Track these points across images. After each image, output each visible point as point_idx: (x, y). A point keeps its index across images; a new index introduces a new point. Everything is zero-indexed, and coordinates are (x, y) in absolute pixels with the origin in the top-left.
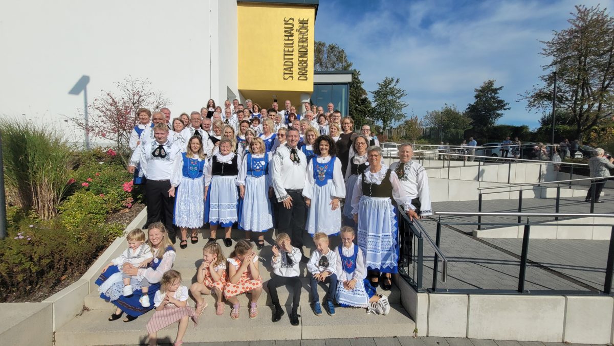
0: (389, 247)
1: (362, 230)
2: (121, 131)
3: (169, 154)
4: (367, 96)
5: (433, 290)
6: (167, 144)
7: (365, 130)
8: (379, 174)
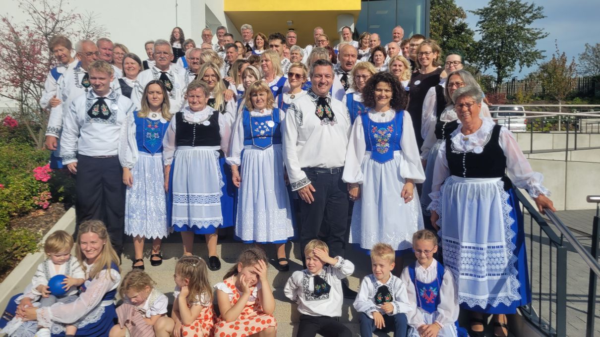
0: (503, 267)
1: (449, 238)
2: (26, 82)
3: (115, 112)
4: (465, 21)
6: (110, 95)
7: (451, 63)
8: (478, 135)
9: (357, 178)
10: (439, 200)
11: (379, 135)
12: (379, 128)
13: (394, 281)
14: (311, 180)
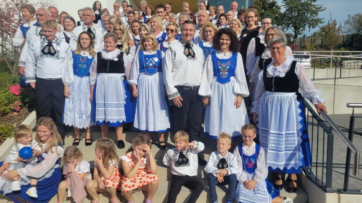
0: (294, 146)
1: (263, 129)
3: (58, 51)
5: (345, 190)
6: (56, 41)
7: (265, 23)
8: (282, 66)
9: (207, 93)
10: (258, 106)
11: (222, 67)
12: (222, 63)
13: (229, 156)
14: (180, 94)
